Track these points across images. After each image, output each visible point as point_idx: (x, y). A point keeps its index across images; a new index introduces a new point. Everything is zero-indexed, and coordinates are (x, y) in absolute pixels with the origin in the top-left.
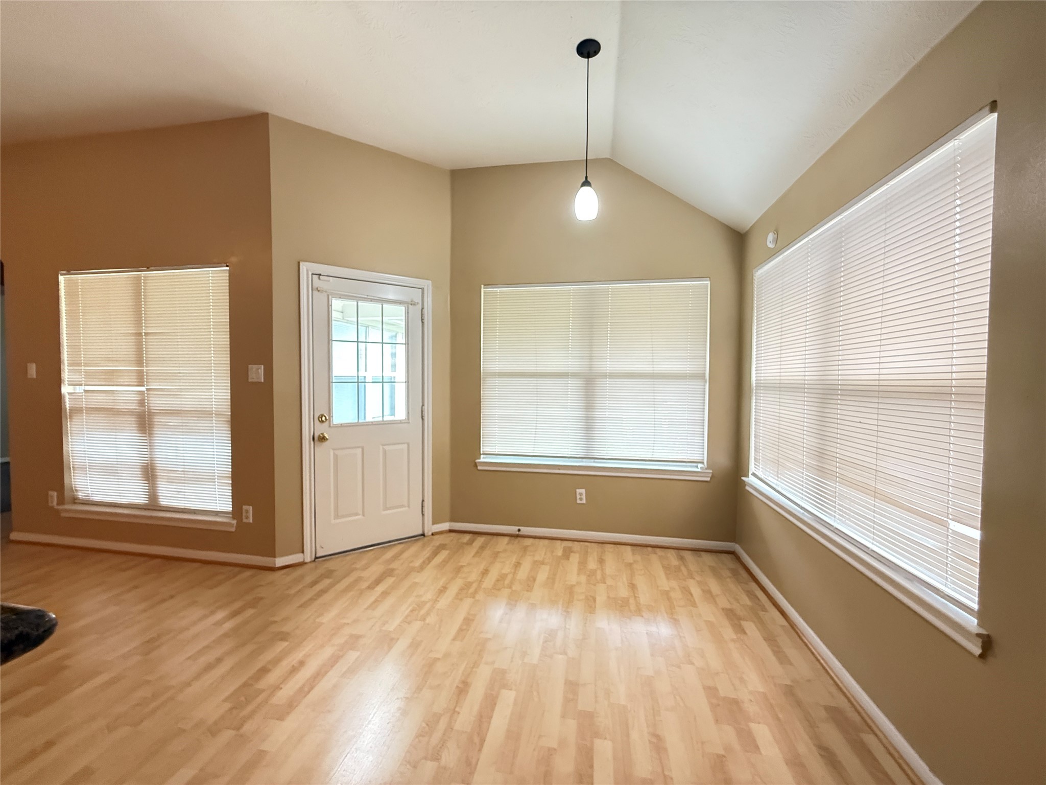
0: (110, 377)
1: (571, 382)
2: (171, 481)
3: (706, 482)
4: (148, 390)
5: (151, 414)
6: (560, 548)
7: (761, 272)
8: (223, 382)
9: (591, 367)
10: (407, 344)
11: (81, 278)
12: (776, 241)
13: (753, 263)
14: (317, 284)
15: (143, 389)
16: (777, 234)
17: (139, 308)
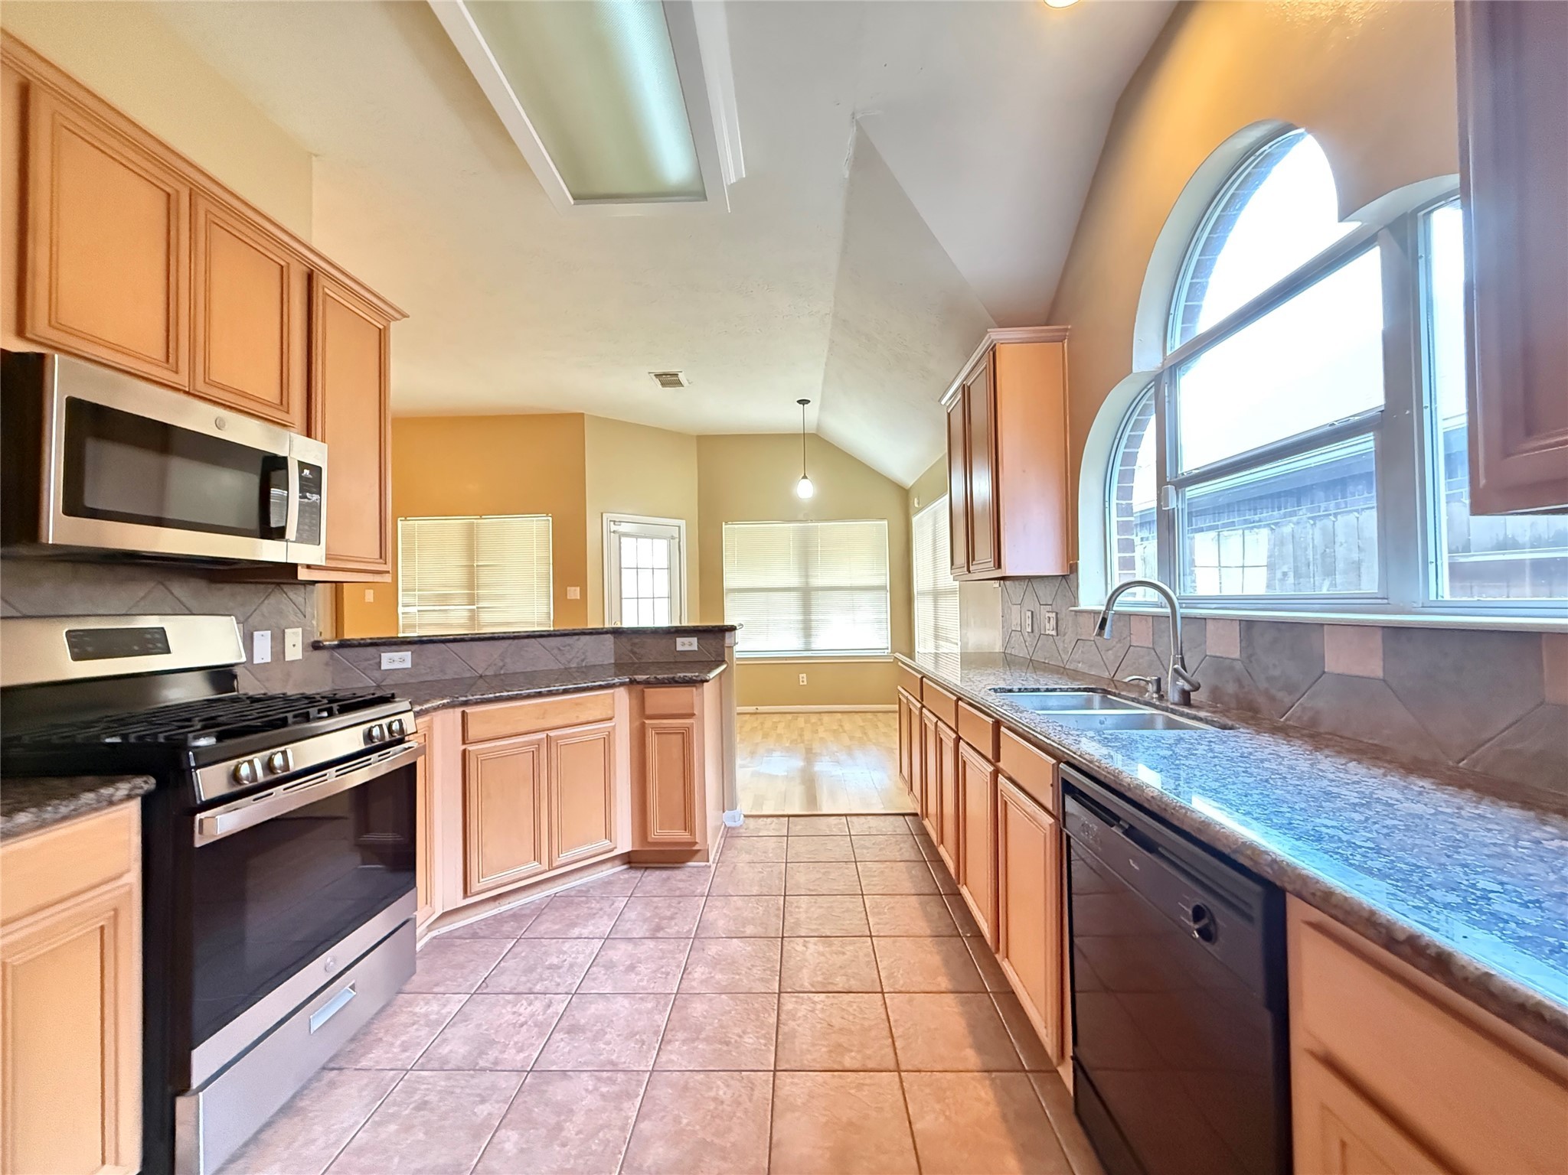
1: (794, 594)
4: (478, 608)
5: (481, 626)
6: (789, 717)
7: (915, 520)
8: (544, 601)
9: (807, 583)
10: (669, 568)
11: (416, 524)
12: (919, 503)
13: (912, 512)
14: (613, 528)
15: (474, 607)
16: (918, 499)
17: (471, 546)
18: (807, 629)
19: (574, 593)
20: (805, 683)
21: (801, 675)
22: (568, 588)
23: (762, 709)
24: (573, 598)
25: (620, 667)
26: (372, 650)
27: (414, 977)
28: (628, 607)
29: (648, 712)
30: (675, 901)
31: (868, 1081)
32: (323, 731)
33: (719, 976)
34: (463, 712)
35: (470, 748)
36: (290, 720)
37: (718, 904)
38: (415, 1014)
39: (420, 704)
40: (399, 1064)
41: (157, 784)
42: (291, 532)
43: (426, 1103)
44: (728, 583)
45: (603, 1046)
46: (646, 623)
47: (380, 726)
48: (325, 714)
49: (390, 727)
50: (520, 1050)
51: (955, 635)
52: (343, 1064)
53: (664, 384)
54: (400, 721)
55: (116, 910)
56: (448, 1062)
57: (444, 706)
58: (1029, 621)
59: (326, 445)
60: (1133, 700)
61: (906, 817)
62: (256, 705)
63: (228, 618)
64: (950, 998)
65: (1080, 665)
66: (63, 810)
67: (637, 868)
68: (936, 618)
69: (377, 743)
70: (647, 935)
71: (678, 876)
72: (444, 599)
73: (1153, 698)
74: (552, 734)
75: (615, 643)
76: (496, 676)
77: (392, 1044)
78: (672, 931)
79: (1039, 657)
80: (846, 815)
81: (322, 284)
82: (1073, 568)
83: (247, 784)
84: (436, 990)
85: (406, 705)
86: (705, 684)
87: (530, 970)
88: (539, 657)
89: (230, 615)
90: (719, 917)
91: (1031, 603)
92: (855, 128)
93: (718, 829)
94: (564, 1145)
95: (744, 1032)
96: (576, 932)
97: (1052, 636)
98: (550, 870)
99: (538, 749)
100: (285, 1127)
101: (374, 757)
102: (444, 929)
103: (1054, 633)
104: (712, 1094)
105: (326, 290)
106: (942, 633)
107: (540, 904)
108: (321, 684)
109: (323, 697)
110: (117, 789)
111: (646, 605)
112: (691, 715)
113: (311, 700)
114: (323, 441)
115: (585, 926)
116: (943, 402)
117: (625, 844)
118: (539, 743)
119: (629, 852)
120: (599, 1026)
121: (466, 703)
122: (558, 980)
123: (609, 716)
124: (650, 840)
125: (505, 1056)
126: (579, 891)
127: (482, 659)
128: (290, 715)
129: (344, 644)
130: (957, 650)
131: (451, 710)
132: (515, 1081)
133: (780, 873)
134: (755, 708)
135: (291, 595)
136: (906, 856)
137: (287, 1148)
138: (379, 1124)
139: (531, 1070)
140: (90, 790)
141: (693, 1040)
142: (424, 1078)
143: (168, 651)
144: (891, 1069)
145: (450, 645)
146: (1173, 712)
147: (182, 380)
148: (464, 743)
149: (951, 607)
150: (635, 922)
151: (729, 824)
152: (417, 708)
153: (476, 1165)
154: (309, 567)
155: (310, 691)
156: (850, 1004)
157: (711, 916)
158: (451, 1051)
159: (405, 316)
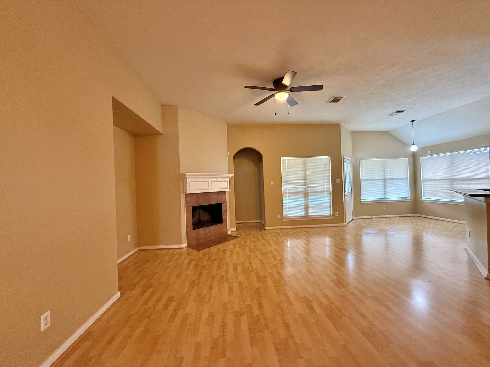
0: (296, 184)
1: (381, 181)
2: (313, 209)
3: (410, 201)
4: (307, 186)
5: (308, 193)
8: (328, 184)
9: (385, 177)
10: (350, 173)
11: (286, 159)
14: (344, 161)
17: (305, 167)
18: (385, 192)
22: (336, 180)
23: (373, 217)
24: (338, 183)
44: (362, 178)
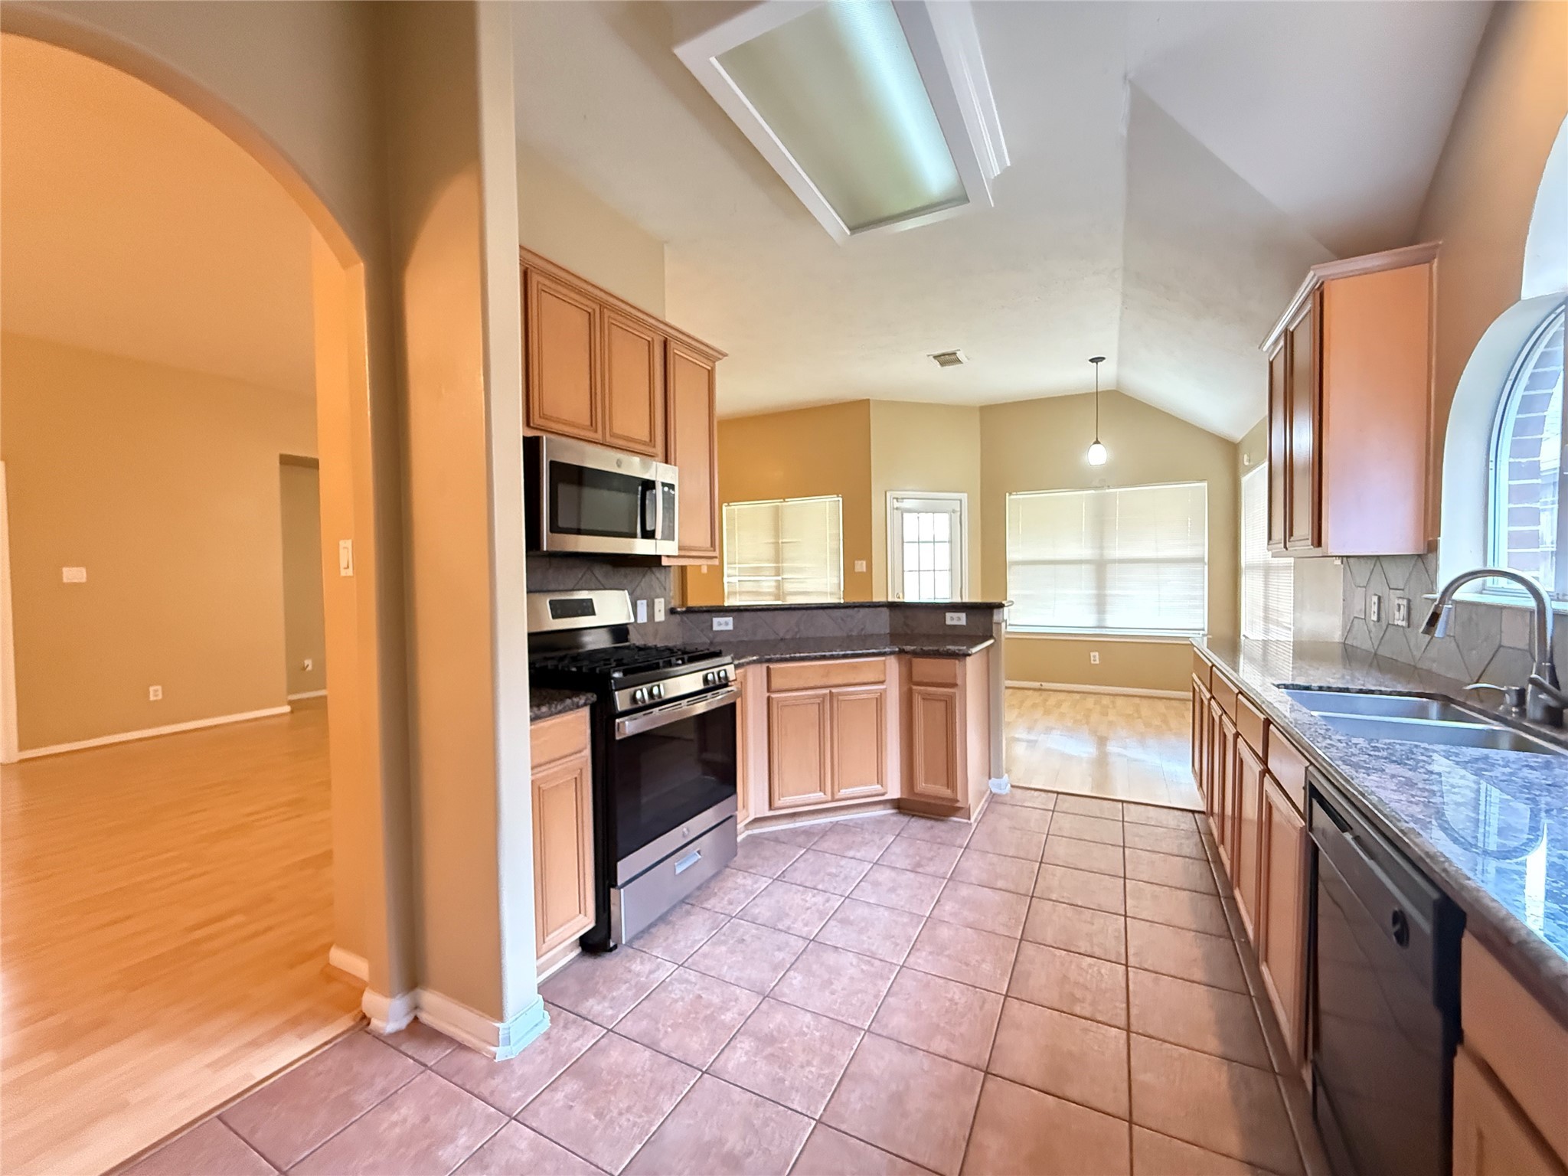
1: (1085, 567)
5: (785, 594)
6: (1077, 696)
7: (1245, 480)
8: (836, 573)
9: (1102, 555)
10: (950, 542)
11: (737, 508)
12: (1249, 461)
13: (1241, 470)
14: (896, 504)
15: (779, 578)
16: (1249, 456)
17: (777, 526)
18: (1101, 604)
19: (861, 566)
20: (1097, 662)
21: (1092, 654)
22: (856, 562)
23: (1046, 685)
24: (860, 570)
25: (894, 637)
26: (706, 616)
27: (735, 859)
28: (910, 580)
29: (915, 678)
30: (935, 847)
31: (1094, 1029)
32: (679, 673)
33: (966, 913)
34: (768, 668)
35: (774, 696)
36: (661, 664)
37: (975, 857)
38: (736, 883)
39: (739, 659)
40: (727, 912)
41: (598, 698)
42: (658, 534)
43: (743, 940)
44: (1012, 555)
45: (865, 938)
46: (927, 597)
47: (713, 673)
48: (680, 662)
49: (719, 673)
50: (806, 925)
51: (1288, 619)
52: (693, 902)
53: (942, 364)
54: (725, 670)
55: (581, 770)
56: (757, 920)
57: (754, 662)
58: (1375, 608)
59: (677, 468)
60: (1480, 712)
61: (1196, 815)
62: (642, 653)
63: (621, 592)
64: (1202, 990)
65: (1435, 665)
66: (559, 707)
67: (905, 814)
68: (1266, 597)
69: (711, 685)
70: (909, 868)
71: (940, 828)
72: (757, 571)
73: (1511, 712)
74: (834, 690)
75: (890, 616)
76: (793, 639)
77: (723, 899)
78: (930, 869)
79: (1384, 651)
80: (1123, 802)
81: (675, 349)
82: (1432, 547)
83: (640, 704)
84: (750, 870)
85: (728, 659)
86: (968, 658)
87: (814, 873)
88: (827, 626)
89: (623, 590)
90: (975, 867)
91: (1378, 586)
92: (1129, 89)
93: (981, 794)
94: (833, 993)
95: (983, 961)
96: (851, 853)
97: (1402, 626)
98: (831, 802)
99: (823, 701)
100: (662, 930)
101: (709, 695)
102: (756, 831)
103: (1404, 624)
104: (949, 996)
105: (675, 351)
106: (1273, 616)
107: (826, 827)
108: (675, 642)
109: (679, 650)
110: (580, 699)
111: (926, 578)
112: (954, 685)
113: (671, 651)
114: (675, 465)
115: (859, 851)
116: (1265, 349)
117: (894, 792)
118: (824, 696)
119: (898, 799)
120: (863, 924)
121: (769, 661)
122: (835, 884)
123: (881, 679)
124: (916, 791)
125: (795, 926)
126: (856, 823)
127: (783, 626)
128: (661, 662)
129: (690, 611)
130: (1289, 637)
131: (759, 665)
132: (801, 944)
133: (1040, 842)
134: (1039, 684)
135: (658, 575)
136: (1186, 851)
137: (665, 940)
138: (714, 944)
139: (813, 940)
140: (570, 698)
141: (938, 955)
142: (743, 925)
143: (593, 613)
144: (1121, 1027)
145: (759, 613)
146: (1527, 730)
147: (598, 436)
148: (769, 690)
149: (1284, 587)
150: (900, 853)
151: (994, 790)
152: (736, 662)
153: (774, 987)
154: (668, 556)
155: (670, 644)
156: (1090, 965)
157: (966, 864)
158: (759, 913)
159: (725, 355)
